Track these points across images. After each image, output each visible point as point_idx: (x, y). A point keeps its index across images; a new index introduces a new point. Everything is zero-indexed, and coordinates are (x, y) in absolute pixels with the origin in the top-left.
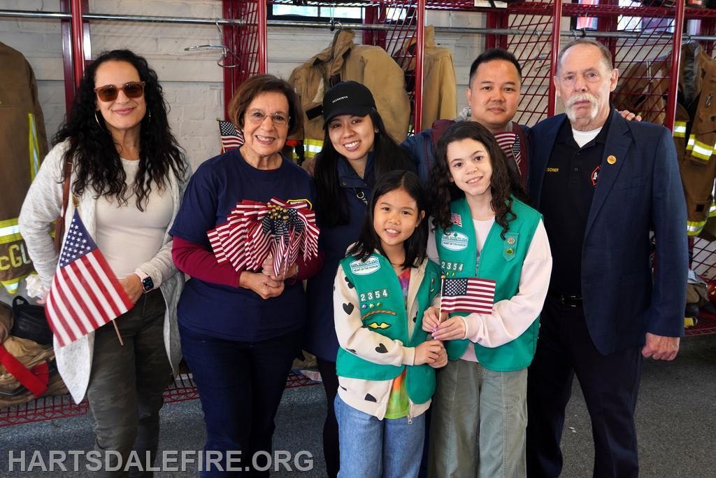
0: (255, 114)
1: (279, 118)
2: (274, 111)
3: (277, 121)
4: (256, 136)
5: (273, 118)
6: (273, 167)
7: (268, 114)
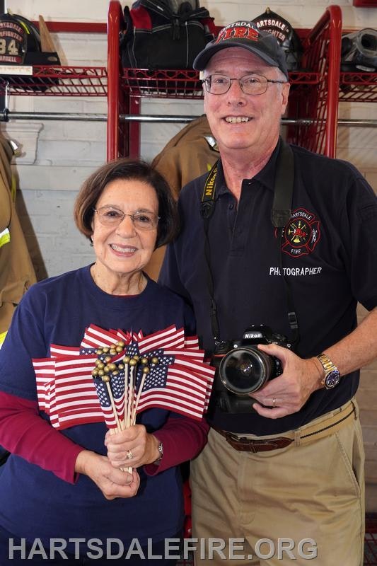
0: (108, 213)
1: (143, 219)
2: (136, 209)
3: (141, 224)
4: (111, 245)
5: (133, 218)
6: (134, 291)
7: (127, 212)
